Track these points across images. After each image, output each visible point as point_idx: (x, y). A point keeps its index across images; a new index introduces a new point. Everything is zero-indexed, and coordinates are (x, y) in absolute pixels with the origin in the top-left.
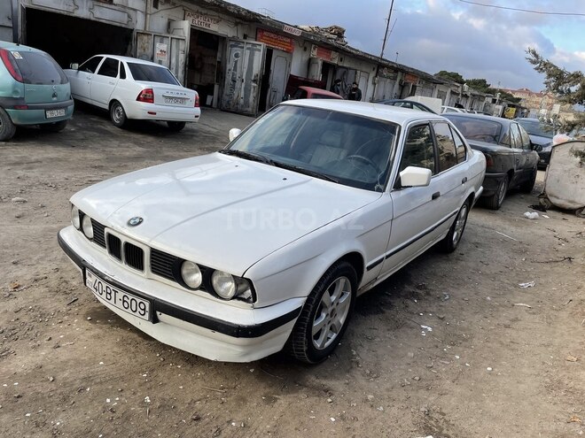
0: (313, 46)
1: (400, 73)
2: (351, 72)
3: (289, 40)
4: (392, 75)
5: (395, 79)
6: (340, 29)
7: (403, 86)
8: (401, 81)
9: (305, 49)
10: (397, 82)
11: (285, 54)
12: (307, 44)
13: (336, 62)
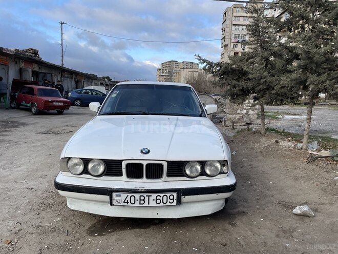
0: (21, 60)
1: (74, 75)
2: (48, 75)
3: (5, 58)
4: (69, 76)
5: (72, 78)
6: (35, 50)
7: (77, 82)
8: (75, 79)
9: (16, 63)
10: (73, 80)
11: (4, 67)
12: (17, 60)
13: (37, 70)
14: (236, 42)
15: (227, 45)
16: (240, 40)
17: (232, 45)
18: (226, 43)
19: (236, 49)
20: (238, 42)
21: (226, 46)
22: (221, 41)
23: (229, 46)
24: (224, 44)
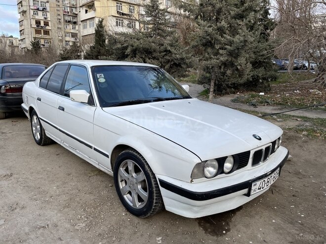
14: (35, 9)
15: (26, 11)
16: (41, 8)
17: (32, 12)
18: (25, 9)
19: (37, 17)
20: (38, 9)
21: (24, 12)
22: (17, 7)
23: (28, 12)
24: (21, 10)
